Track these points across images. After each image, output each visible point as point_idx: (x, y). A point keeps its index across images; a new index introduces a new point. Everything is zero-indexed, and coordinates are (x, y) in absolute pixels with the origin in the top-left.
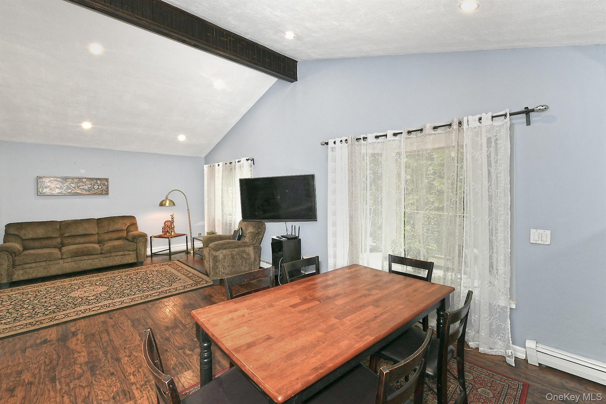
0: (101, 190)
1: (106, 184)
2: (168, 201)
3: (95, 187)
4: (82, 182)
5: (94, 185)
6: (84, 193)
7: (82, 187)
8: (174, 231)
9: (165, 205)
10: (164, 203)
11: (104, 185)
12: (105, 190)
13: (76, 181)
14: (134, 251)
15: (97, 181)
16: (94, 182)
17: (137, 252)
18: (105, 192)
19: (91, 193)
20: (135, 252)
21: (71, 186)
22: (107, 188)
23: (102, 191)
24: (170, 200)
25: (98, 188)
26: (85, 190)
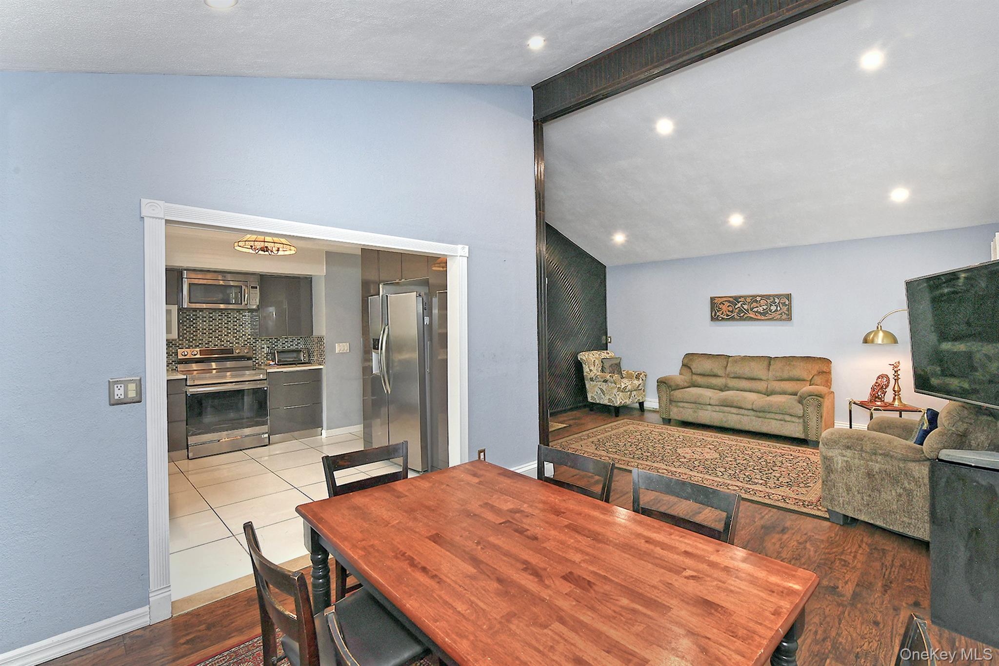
0: (780, 312)
1: (787, 303)
2: (881, 334)
3: (772, 308)
4: (756, 301)
5: (771, 305)
6: (759, 318)
7: (755, 310)
8: (900, 399)
9: (872, 341)
10: (872, 336)
11: (784, 304)
12: (785, 313)
13: (749, 300)
14: (799, 417)
15: (774, 299)
16: (771, 301)
17: (804, 422)
18: (784, 316)
19: (766, 318)
20: (801, 420)
21: (743, 307)
22: (789, 309)
23: (781, 314)
24: (885, 332)
25: (776, 310)
26: (760, 313)
